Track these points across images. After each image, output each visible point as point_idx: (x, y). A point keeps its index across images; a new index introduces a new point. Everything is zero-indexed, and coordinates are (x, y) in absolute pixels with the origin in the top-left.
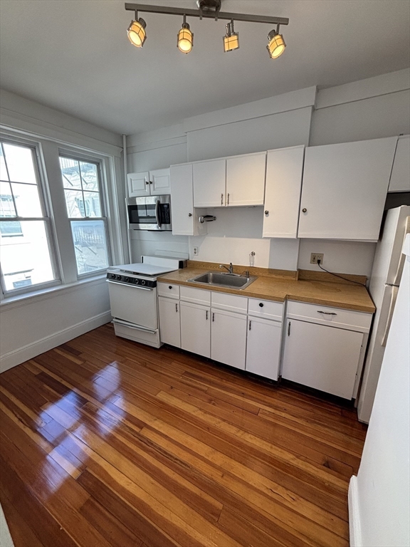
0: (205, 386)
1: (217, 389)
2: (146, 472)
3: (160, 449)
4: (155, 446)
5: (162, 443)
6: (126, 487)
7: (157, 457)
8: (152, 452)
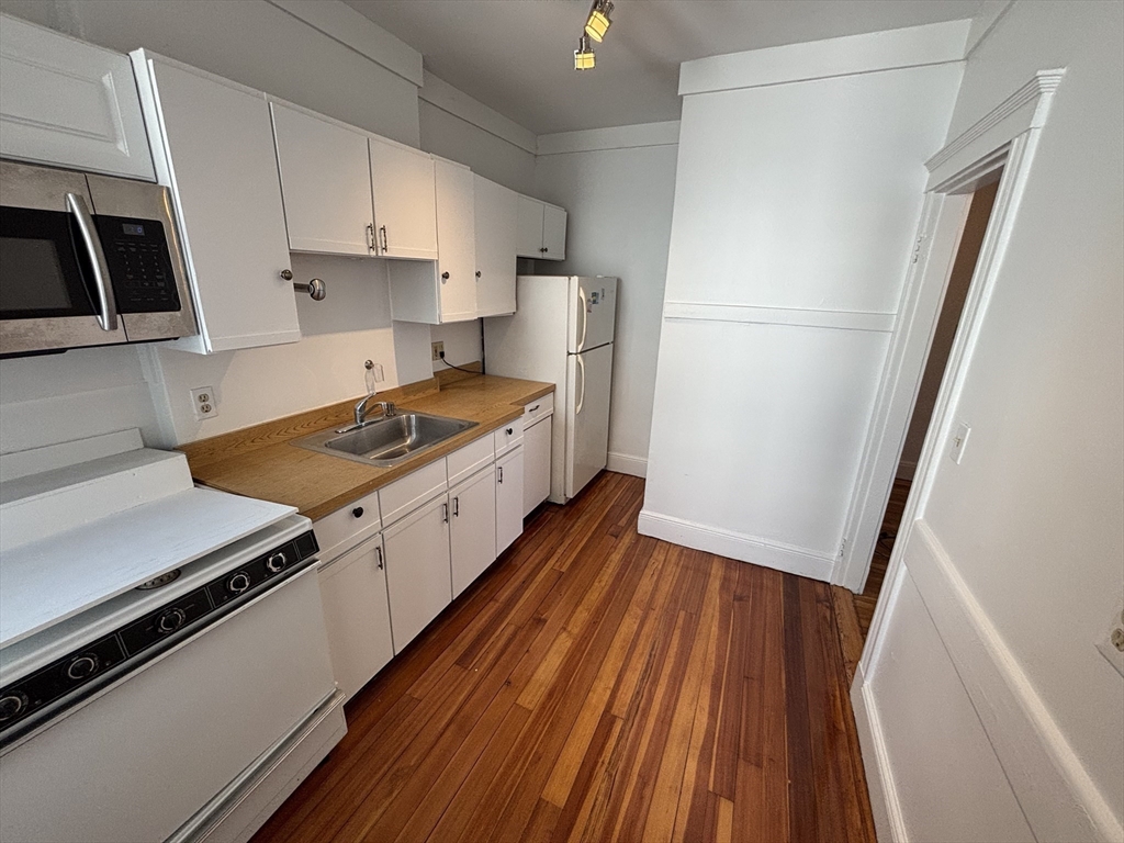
0: (504, 631)
1: (513, 612)
2: (679, 692)
3: (643, 679)
4: (640, 688)
5: (632, 679)
6: (707, 710)
7: (655, 682)
8: (650, 690)
